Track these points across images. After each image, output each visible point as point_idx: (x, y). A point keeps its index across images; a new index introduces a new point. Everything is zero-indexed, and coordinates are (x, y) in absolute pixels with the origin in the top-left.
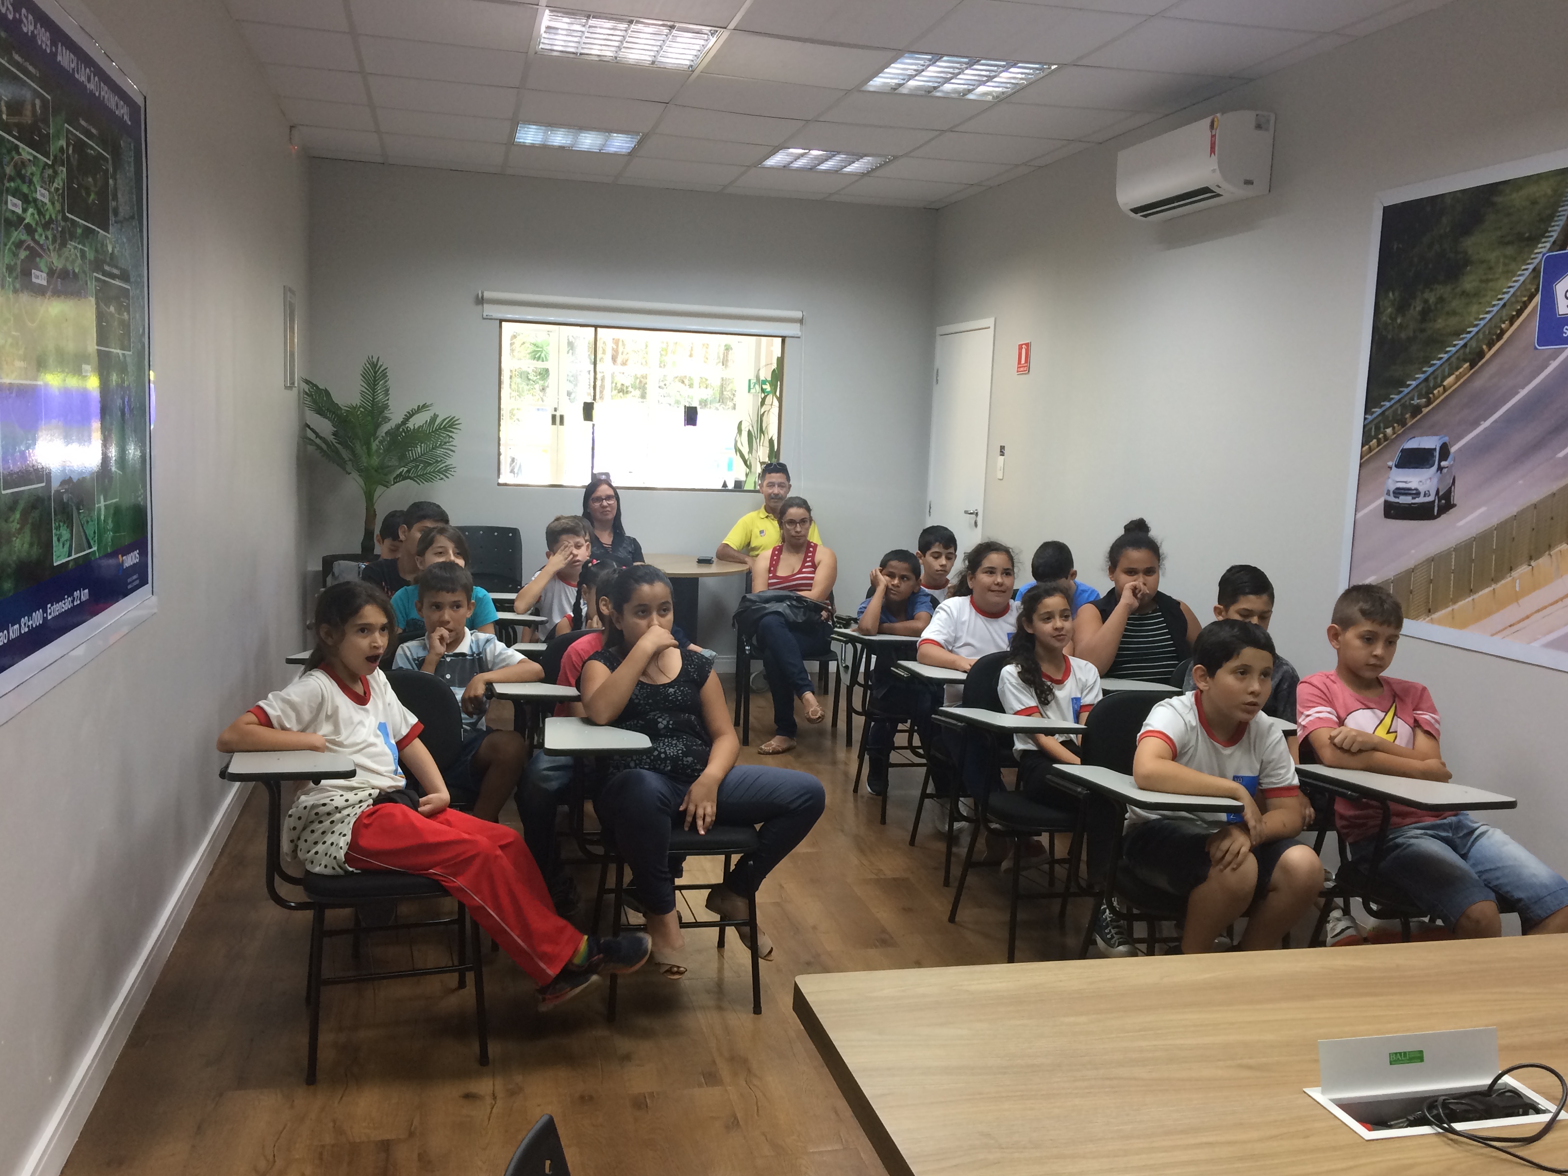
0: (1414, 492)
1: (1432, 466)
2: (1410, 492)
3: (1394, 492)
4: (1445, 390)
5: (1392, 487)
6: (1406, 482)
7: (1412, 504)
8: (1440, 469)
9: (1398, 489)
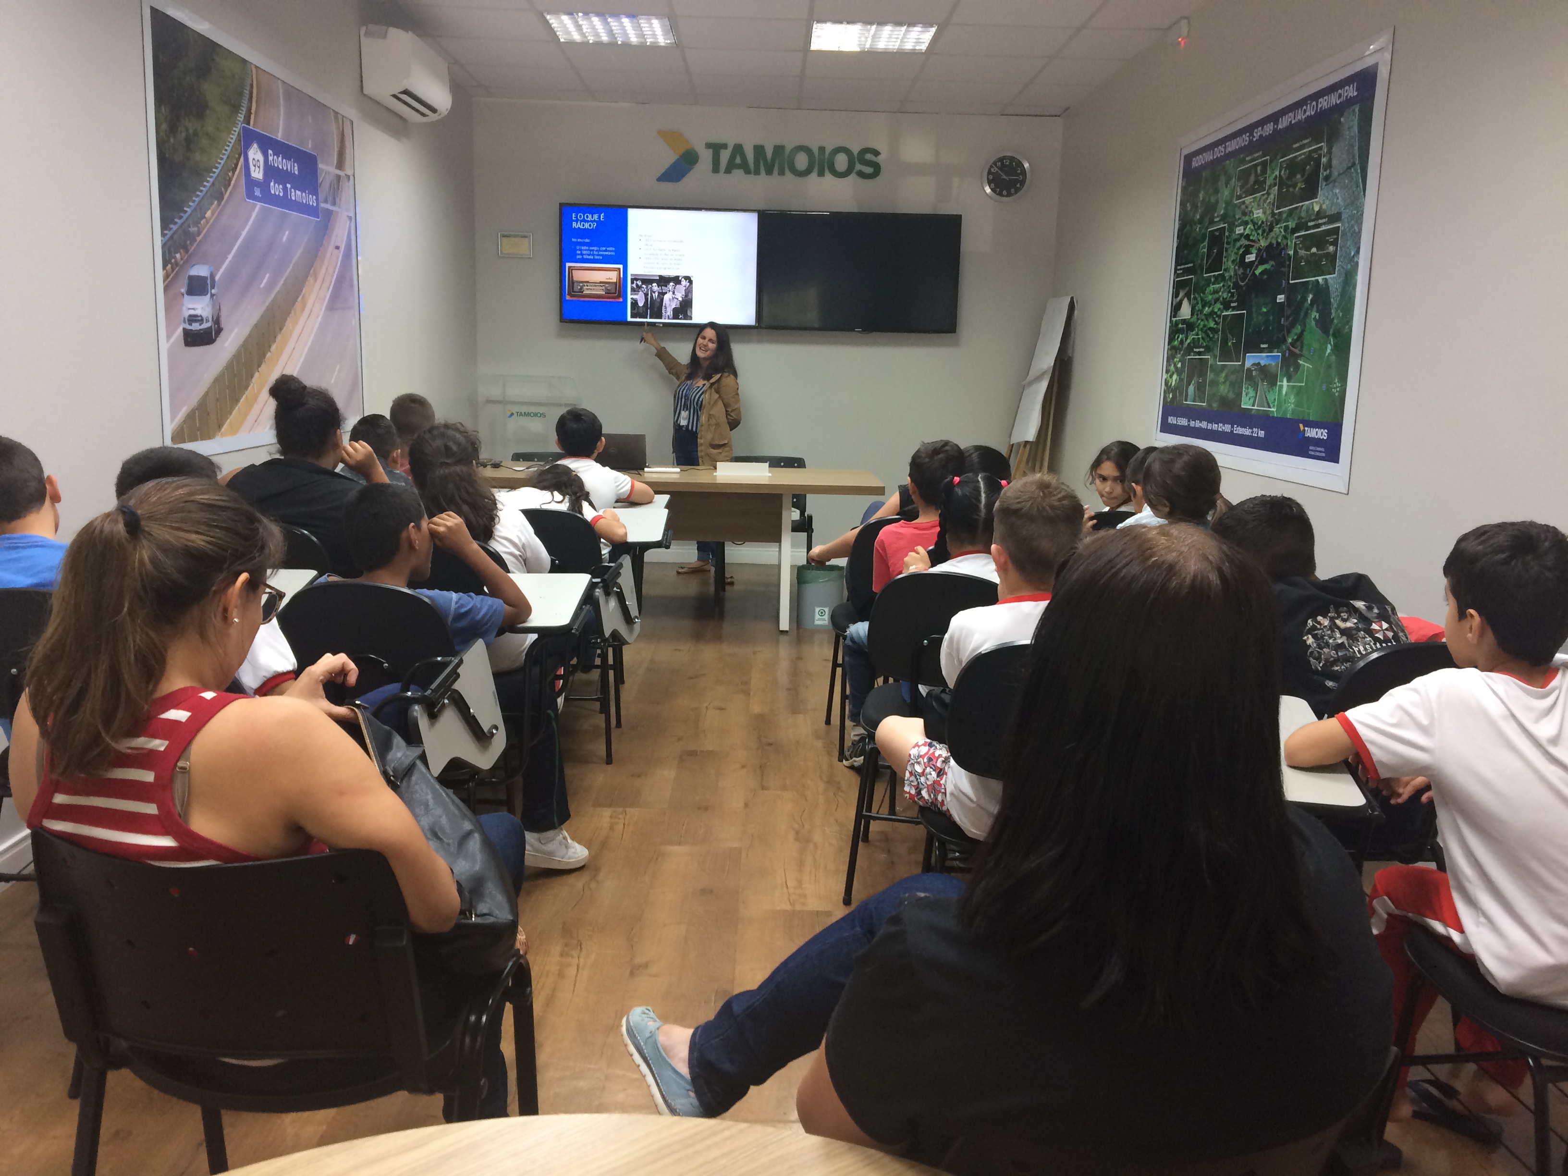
0: (200, 318)
1: (207, 294)
2: (197, 318)
3: (188, 320)
4: (207, 222)
5: (187, 313)
6: (193, 309)
7: (200, 330)
8: (212, 296)
9: (190, 316)
